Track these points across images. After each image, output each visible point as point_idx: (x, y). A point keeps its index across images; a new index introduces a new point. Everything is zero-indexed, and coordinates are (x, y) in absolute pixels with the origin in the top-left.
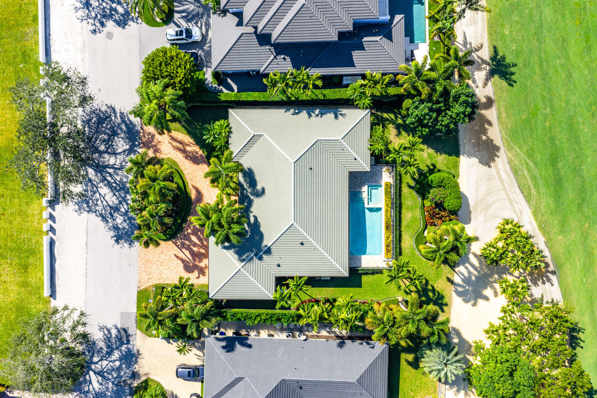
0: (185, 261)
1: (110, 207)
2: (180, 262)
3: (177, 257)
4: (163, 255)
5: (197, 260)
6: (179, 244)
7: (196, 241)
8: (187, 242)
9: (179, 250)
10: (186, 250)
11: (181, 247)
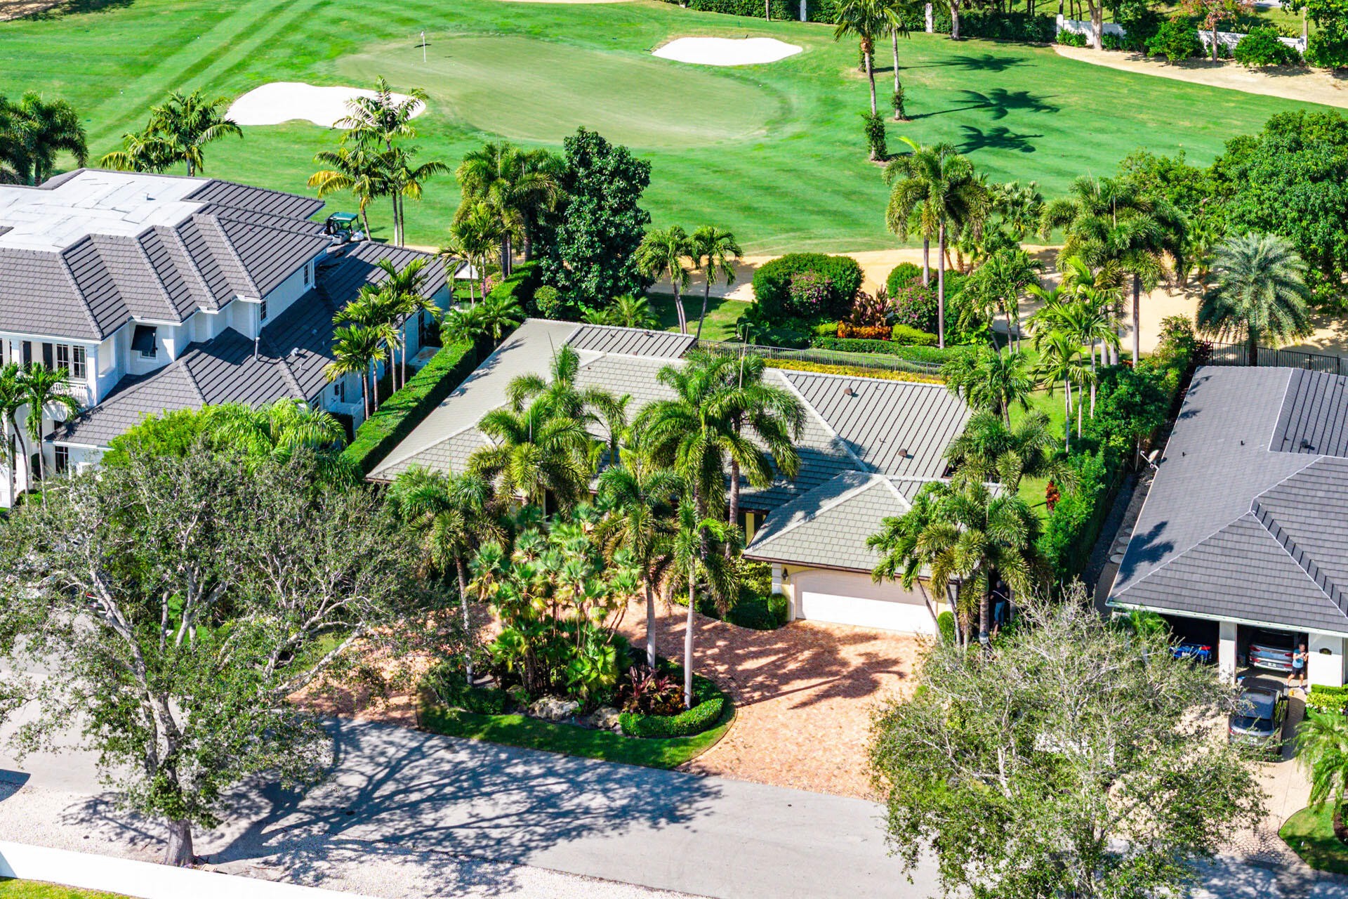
2: (824, 704)
3: (804, 704)
4: (784, 731)
5: (834, 668)
6: (757, 695)
7: (763, 661)
8: (760, 679)
9: (779, 699)
10: (787, 683)
11: (771, 692)
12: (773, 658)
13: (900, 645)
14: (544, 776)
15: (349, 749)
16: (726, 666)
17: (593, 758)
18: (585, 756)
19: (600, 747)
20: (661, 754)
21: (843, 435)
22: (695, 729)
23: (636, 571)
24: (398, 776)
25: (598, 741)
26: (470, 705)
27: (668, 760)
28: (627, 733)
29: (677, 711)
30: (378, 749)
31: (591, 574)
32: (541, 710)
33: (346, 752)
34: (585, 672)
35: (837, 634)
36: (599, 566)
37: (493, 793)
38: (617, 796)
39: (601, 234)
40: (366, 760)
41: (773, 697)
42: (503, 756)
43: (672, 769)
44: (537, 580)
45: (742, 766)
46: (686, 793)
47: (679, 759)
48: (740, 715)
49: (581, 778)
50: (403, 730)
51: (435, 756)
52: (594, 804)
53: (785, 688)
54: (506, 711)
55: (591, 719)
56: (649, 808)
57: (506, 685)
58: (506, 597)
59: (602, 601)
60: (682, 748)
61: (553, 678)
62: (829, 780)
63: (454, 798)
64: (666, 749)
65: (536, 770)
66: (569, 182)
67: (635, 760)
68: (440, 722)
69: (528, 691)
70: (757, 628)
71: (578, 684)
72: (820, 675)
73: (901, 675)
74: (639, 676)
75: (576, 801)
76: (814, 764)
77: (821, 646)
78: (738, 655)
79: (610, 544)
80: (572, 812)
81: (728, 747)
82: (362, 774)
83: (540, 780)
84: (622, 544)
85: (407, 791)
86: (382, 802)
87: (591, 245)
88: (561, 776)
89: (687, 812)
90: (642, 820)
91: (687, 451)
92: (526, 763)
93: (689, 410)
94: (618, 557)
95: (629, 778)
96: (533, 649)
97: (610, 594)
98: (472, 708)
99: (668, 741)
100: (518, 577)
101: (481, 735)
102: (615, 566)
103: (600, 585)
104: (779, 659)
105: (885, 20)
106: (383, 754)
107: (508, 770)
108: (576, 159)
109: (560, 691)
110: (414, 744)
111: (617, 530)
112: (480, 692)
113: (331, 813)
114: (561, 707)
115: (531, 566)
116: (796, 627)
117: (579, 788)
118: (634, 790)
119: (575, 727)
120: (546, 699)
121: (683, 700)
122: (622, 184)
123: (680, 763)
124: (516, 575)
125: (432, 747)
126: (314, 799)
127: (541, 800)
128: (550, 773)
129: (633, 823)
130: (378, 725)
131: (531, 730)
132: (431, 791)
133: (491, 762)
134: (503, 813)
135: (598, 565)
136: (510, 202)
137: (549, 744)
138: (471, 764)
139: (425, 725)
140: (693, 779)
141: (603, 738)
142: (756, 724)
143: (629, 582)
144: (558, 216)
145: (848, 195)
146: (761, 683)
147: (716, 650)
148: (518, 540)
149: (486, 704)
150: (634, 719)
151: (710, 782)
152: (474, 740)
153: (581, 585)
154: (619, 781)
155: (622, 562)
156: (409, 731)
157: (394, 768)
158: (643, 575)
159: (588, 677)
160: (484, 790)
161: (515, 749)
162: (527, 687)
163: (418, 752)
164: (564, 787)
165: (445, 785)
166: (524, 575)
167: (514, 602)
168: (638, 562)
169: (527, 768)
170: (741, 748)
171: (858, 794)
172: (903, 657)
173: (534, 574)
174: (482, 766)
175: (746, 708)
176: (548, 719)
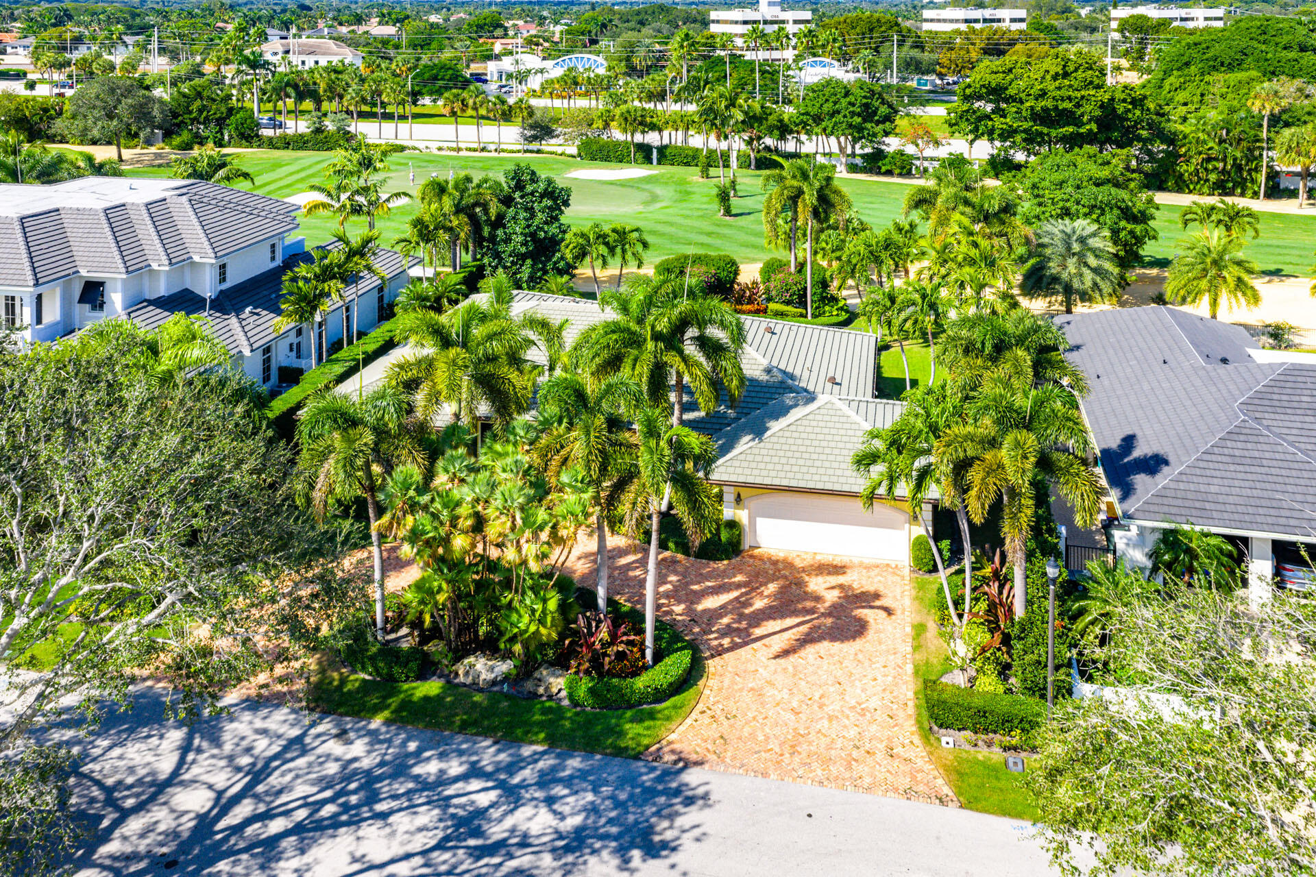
0: (808, 634)
1: (440, 846)
2: (810, 651)
3: (786, 653)
4: (770, 692)
5: (809, 604)
6: (726, 642)
7: (724, 598)
8: (725, 620)
9: (755, 645)
10: (758, 625)
11: (742, 636)
12: (735, 594)
13: (872, 574)
14: (464, 777)
15: (205, 744)
16: (683, 606)
17: (532, 743)
18: (519, 741)
19: (542, 725)
20: (621, 734)
21: (775, 363)
22: (661, 695)
23: (588, 495)
24: (260, 788)
25: (537, 717)
26: (377, 670)
27: (631, 744)
28: (575, 703)
29: (636, 672)
30: (244, 743)
31: (530, 500)
32: (467, 674)
33: (199, 751)
34: (522, 626)
35: (799, 563)
36: (541, 491)
37: (392, 812)
38: (566, 810)
39: (533, 235)
40: (223, 763)
41: (746, 644)
42: (412, 746)
43: (637, 757)
44: (464, 510)
45: (730, 748)
46: (662, 800)
47: (646, 741)
48: (712, 669)
49: (516, 780)
50: (285, 710)
51: (319, 751)
52: (535, 827)
53: (758, 632)
54: (422, 676)
55: (529, 685)
56: (614, 830)
57: (424, 640)
58: (424, 533)
59: (544, 536)
60: (647, 723)
61: (482, 631)
62: (849, 767)
63: (334, 824)
64: (628, 726)
65: (455, 767)
66: (507, 201)
67: (589, 745)
68: (336, 697)
69: (450, 650)
70: (710, 559)
71: (513, 639)
72: (795, 613)
73: (889, 611)
74: (589, 626)
75: (509, 822)
76: (824, 742)
77: (786, 577)
78: (695, 592)
79: (554, 464)
80: (502, 844)
81: (706, 719)
82: (210, 787)
83: (460, 785)
84: (570, 463)
85: (267, 816)
86: (225, 840)
87: (525, 244)
88: (487, 776)
89: (669, 835)
90: (605, 854)
91: (634, 365)
92: (442, 756)
93: (634, 326)
94: (565, 478)
95: (582, 775)
96: (458, 596)
97: (554, 527)
98: (378, 674)
99: (629, 714)
100: (439, 507)
101: (386, 714)
102: (561, 490)
103: (541, 515)
104: (742, 595)
105: (731, 117)
106: (248, 750)
107: (417, 770)
108: (513, 184)
109: (490, 647)
110: (295, 732)
111: (562, 447)
112: (390, 652)
113: (142, 865)
114: (492, 669)
115: (456, 494)
116: (752, 556)
117: (513, 796)
118: (590, 797)
119: (507, 696)
120: (472, 659)
121: (643, 656)
122: (550, 203)
123: (647, 747)
124: (437, 505)
125: (318, 736)
126: (125, 838)
127: (460, 822)
128: (475, 772)
129: (592, 860)
130: (254, 704)
131: (452, 703)
132: (301, 814)
133: (396, 757)
134: (401, 851)
135: (540, 489)
136: (458, 210)
137: (475, 723)
138: (366, 763)
139: (316, 700)
140: (669, 773)
141: (545, 711)
142: (734, 683)
143: (578, 509)
144: (499, 222)
145: (709, 234)
146: (728, 626)
147: (669, 587)
148: (440, 463)
149: (396, 670)
150: (585, 685)
151: (692, 777)
152: (376, 723)
153: (518, 515)
154: (568, 782)
155: (570, 486)
156: (294, 711)
157: (259, 773)
158: (596, 500)
159: (526, 631)
160: (380, 807)
161: (429, 734)
162: (449, 643)
163: (298, 745)
164: (493, 795)
165: (324, 802)
166: (445, 506)
167: (434, 538)
168: (589, 483)
169: (443, 765)
170: (722, 718)
171: (896, 790)
172: (882, 590)
173: (458, 504)
174: (382, 764)
175: (717, 659)
176: (475, 686)
